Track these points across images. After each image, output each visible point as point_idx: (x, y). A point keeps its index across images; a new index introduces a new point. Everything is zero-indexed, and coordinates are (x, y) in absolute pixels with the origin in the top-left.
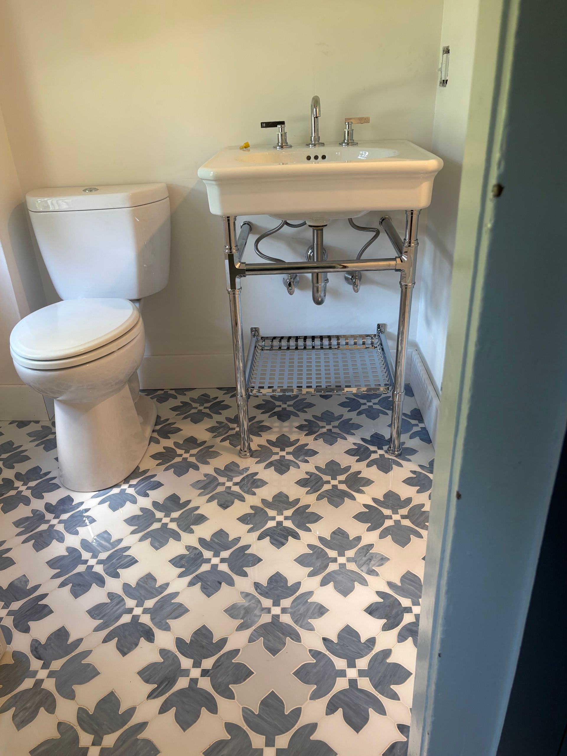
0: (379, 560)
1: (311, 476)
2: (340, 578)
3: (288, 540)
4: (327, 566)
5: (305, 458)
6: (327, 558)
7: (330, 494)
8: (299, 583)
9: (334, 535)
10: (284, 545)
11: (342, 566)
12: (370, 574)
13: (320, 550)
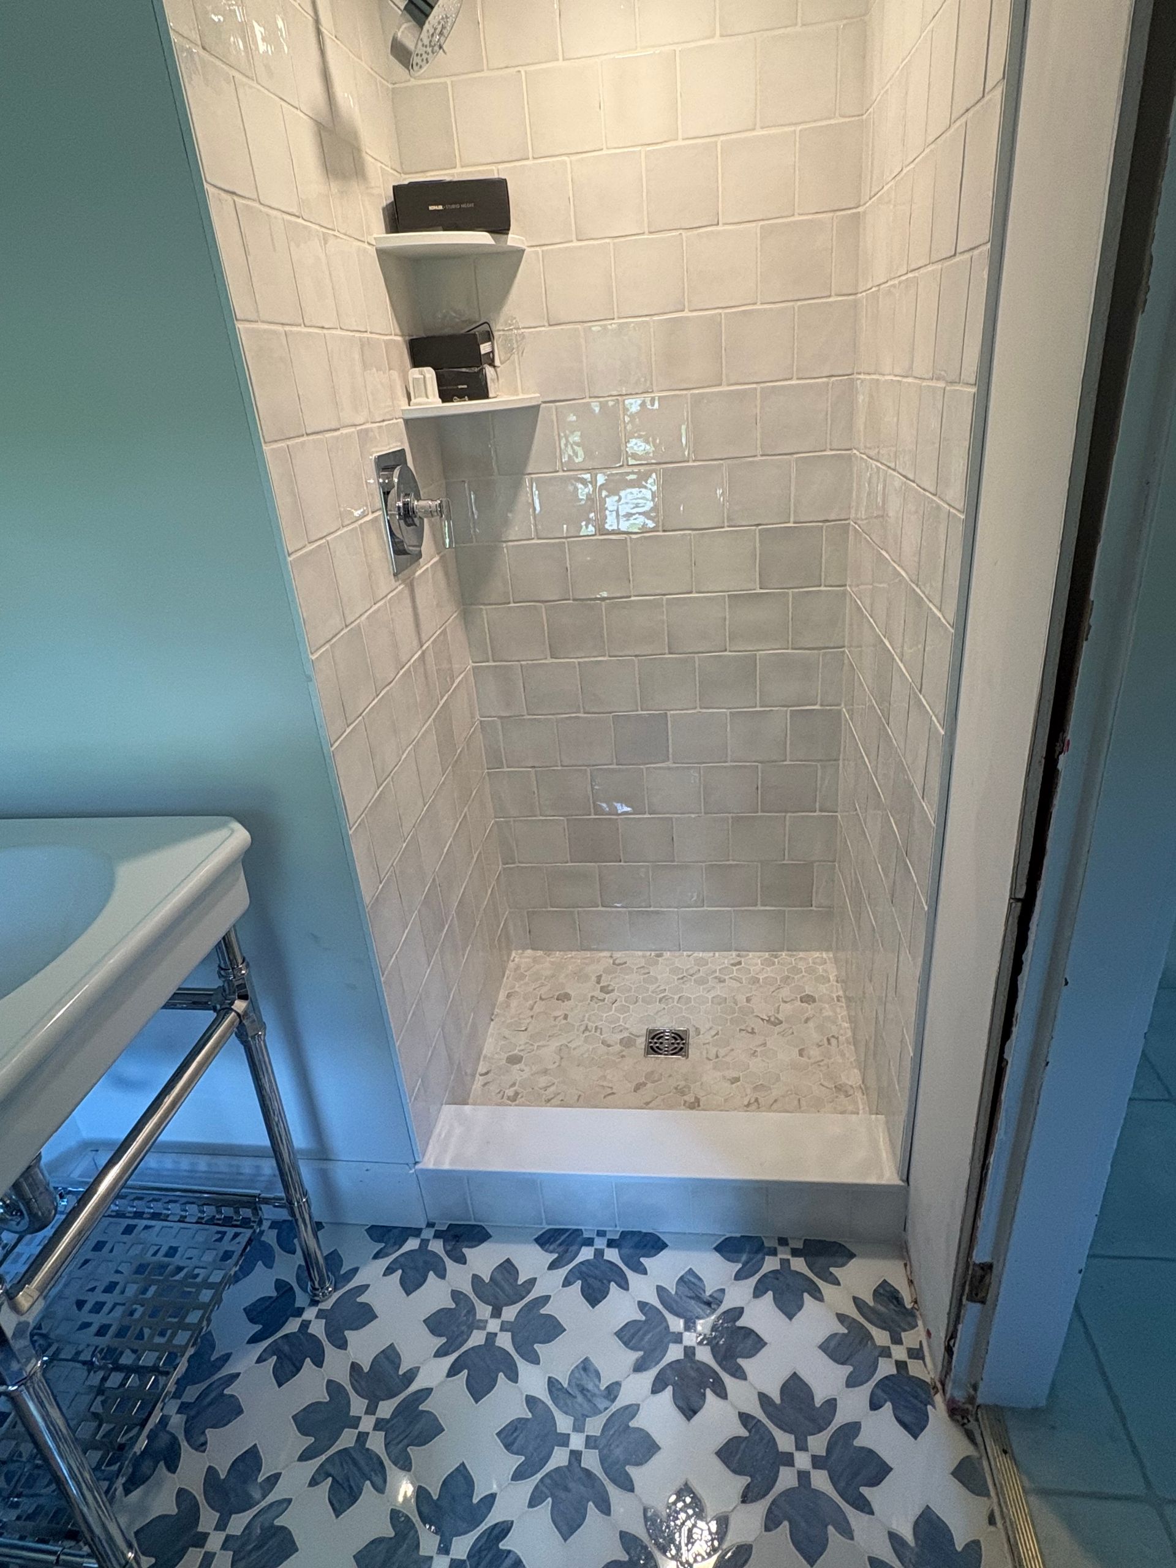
0: (588, 1375)
1: (328, 1475)
2: (618, 1452)
3: (509, 1552)
4: (588, 1473)
5: (260, 1480)
6: (570, 1471)
7: (401, 1437)
8: (623, 1535)
9: (515, 1448)
10: (521, 1561)
11: (590, 1442)
12: (616, 1397)
13: (548, 1481)
